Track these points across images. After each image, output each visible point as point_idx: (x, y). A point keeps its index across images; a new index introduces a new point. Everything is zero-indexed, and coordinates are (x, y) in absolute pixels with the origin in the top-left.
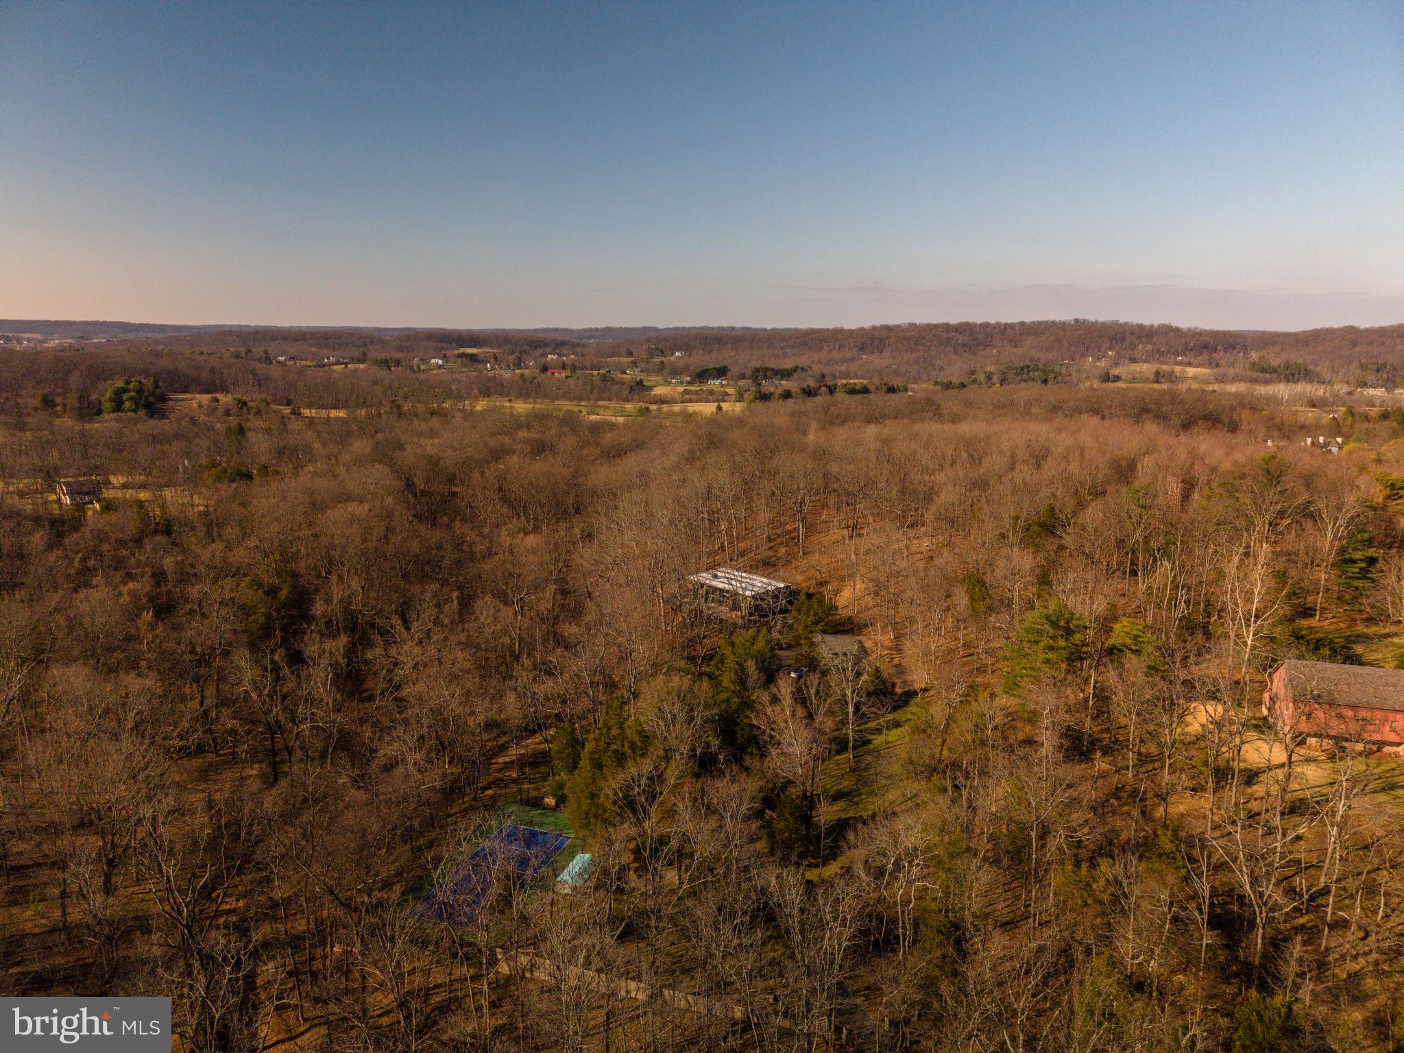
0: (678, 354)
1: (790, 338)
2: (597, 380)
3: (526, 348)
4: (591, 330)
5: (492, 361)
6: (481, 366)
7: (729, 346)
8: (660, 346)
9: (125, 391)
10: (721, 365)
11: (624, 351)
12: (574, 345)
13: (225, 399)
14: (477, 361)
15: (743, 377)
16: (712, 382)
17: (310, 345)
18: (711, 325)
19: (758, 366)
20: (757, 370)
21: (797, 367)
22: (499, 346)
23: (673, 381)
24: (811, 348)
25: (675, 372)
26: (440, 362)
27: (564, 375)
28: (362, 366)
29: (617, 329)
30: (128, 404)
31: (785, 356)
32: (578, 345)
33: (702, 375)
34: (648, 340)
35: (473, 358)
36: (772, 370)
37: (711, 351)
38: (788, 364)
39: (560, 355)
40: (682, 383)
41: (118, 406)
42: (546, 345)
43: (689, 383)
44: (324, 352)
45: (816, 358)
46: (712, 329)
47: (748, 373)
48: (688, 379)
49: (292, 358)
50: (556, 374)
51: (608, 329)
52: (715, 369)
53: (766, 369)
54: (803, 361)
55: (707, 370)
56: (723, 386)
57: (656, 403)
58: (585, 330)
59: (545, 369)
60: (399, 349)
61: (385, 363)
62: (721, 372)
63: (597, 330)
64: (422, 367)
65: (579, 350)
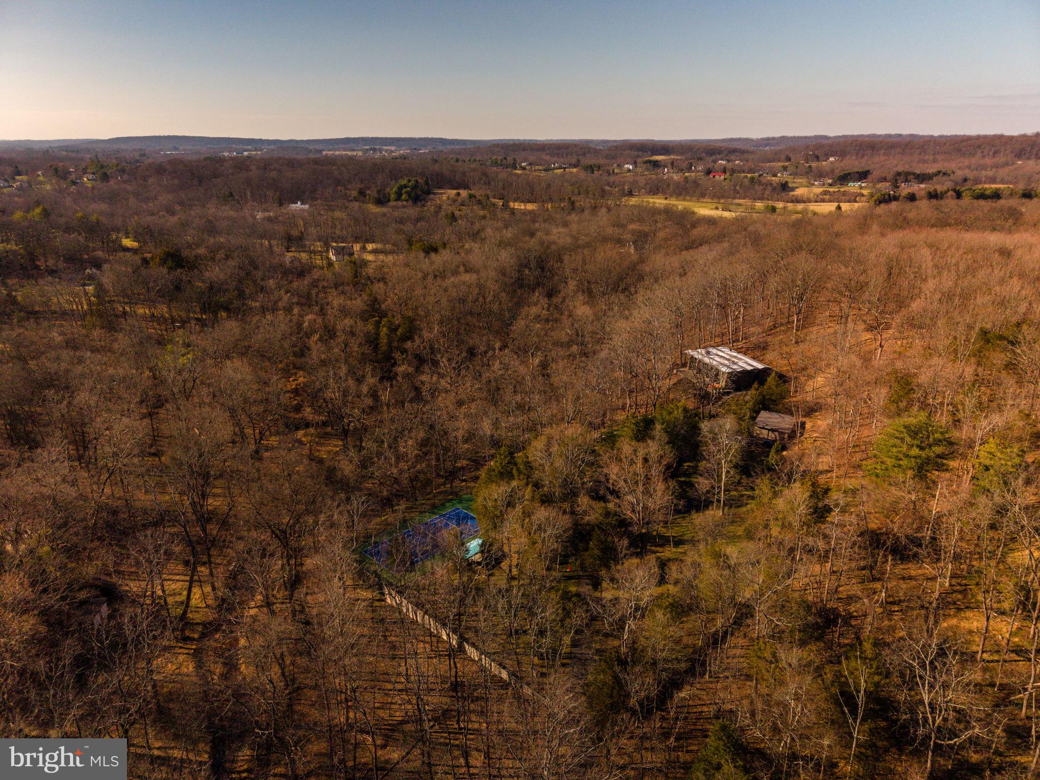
0: (832, 159)
1: (945, 144)
2: (746, 182)
3: (704, 155)
4: (768, 139)
5: (669, 166)
6: (660, 170)
7: (882, 152)
8: (816, 152)
9: (405, 186)
10: (866, 169)
11: (783, 157)
12: (743, 152)
13: (464, 193)
14: (659, 166)
15: (884, 179)
16: (852, 184)
17: (547, 154)
18: (879, 133)
19: (900, 169)
20: (899, 174)
21: (939, 172)
22: (682, 154)
23: (816, 183)
24: (964, 155)
25: (820, 175)
26: (631, 167)
27: (722, 177)
28: (575, 170)
29: (791, 137)
30: (404, 196)
31: (935, 161)
32: (748, 152)
33: (844, 179)
34: (807, 147)
35: (656, 164)
36: (914, 174)
37: (863, 156)
38: (931, 169)
39: (728, 161)
40: (824, 185)
41: (399, 197)
42: (720, 152)
43: (831, 185)
44: (554, 159)
45: (966, 163)
46: (880, 136)
47: (889, 177)
48: (830, 181)
49: (530, 164)
50: (717, 177)
51: (783, 137)
52: (857, 172)
53: (907, 174)
54: (951, 166)
55: (849, 174)
56: (861, 188)
57: (792, 202)
58: (763, 139)
59: (708, 172)
60: (607, 157)
61: (591, 169)
62: (863, 176)
63: (773, 139)
64: (616, 171)
65: (746, 156)
